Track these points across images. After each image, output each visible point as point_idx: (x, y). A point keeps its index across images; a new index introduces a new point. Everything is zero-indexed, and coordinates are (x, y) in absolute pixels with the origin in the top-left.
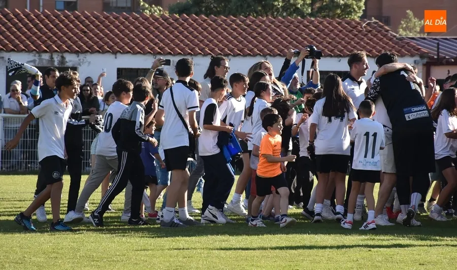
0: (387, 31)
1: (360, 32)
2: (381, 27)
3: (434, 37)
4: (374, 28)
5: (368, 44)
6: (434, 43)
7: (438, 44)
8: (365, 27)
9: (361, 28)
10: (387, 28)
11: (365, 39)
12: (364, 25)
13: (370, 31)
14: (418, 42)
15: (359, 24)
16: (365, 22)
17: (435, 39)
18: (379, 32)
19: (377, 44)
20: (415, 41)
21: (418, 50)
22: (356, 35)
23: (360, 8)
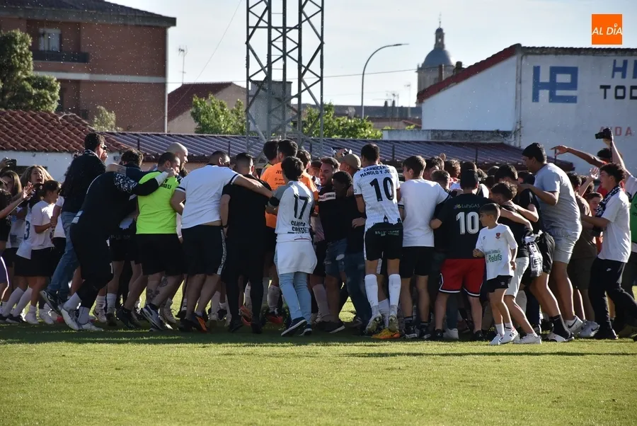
0: (85, 125)
1: (55, 125)
2: (79, 121)
3: (133, 133)
4: (71, 122)
5: (64, 138)
6: (135, 139)
7: (139, 140)
8: (61, 120)
9: (58, 121)
10: (84, 121)
11: (62, 133)
12: (60, 118)
13: (67, 125)
14: (118, 138)
15: (55, 117)
16: (61, 115)
17: (135, 135)
18: (77, 126)
19: (75, 138)
20: (114, 136)
21: (118, 145)
22: (51, 129)
23: (54, 98)
